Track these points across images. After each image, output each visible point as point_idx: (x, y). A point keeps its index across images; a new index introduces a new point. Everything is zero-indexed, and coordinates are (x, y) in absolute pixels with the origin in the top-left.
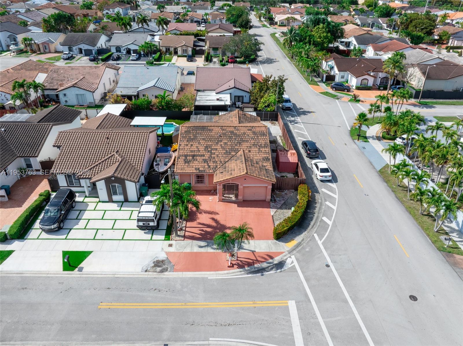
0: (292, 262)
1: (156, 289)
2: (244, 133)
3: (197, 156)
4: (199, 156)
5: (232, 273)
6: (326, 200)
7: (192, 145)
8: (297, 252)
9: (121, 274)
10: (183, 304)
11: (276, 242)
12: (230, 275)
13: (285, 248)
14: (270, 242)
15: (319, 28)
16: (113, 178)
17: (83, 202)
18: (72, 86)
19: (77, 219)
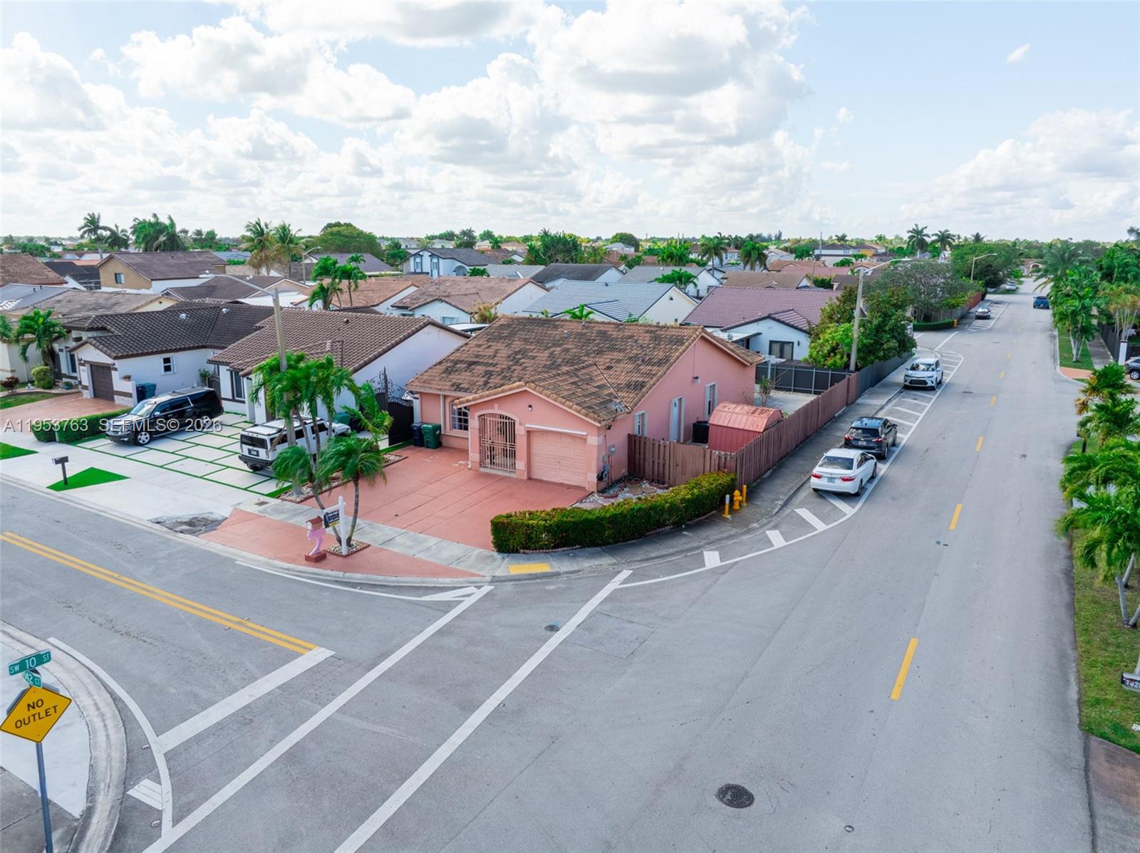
0: (470, 595)
1: (120, 545)
3: (481, 364)
4: (486, 364)
6: (774, 528)
7: (489, 347)
8: (514, 585)
11: (491, 556)
12: (286, 572)
13: (499, 571)
14: (477, 551)
17: (230, 426)
18: (436, 300)
19: (183, 441)
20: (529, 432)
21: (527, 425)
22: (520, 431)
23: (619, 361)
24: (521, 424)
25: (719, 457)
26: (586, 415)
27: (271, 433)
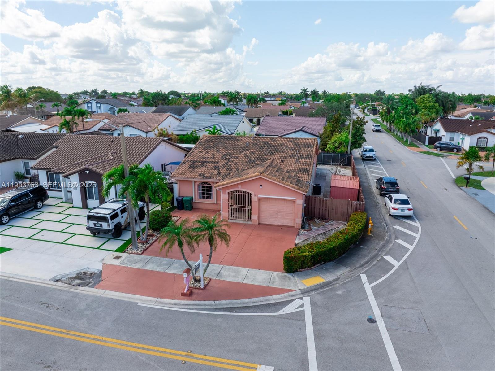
0: (302, 306)
1: (45, 303)
2: (283, 144)
3: (209, 162)
4: (212, 162)
5: (183, 305)
6: (397, 238)
7: (207, 152)
8: (318, 293)
9: (20, 278)
10: (64, 331)
11: (286, 276)
12: (177, 306)
13: (299, 285)
14: (275, 274)
15: (424, 97)
16: (88, 171)
17: (55, 206)
18: (126, 126)
19: (31, 218)
20: (260, 199)
21: (259, 196)
22: (254, 199)
23: (285, 158)
24: (255, 195)
25: (357, 204)
26: (298, 189)
27: (109, 213)
